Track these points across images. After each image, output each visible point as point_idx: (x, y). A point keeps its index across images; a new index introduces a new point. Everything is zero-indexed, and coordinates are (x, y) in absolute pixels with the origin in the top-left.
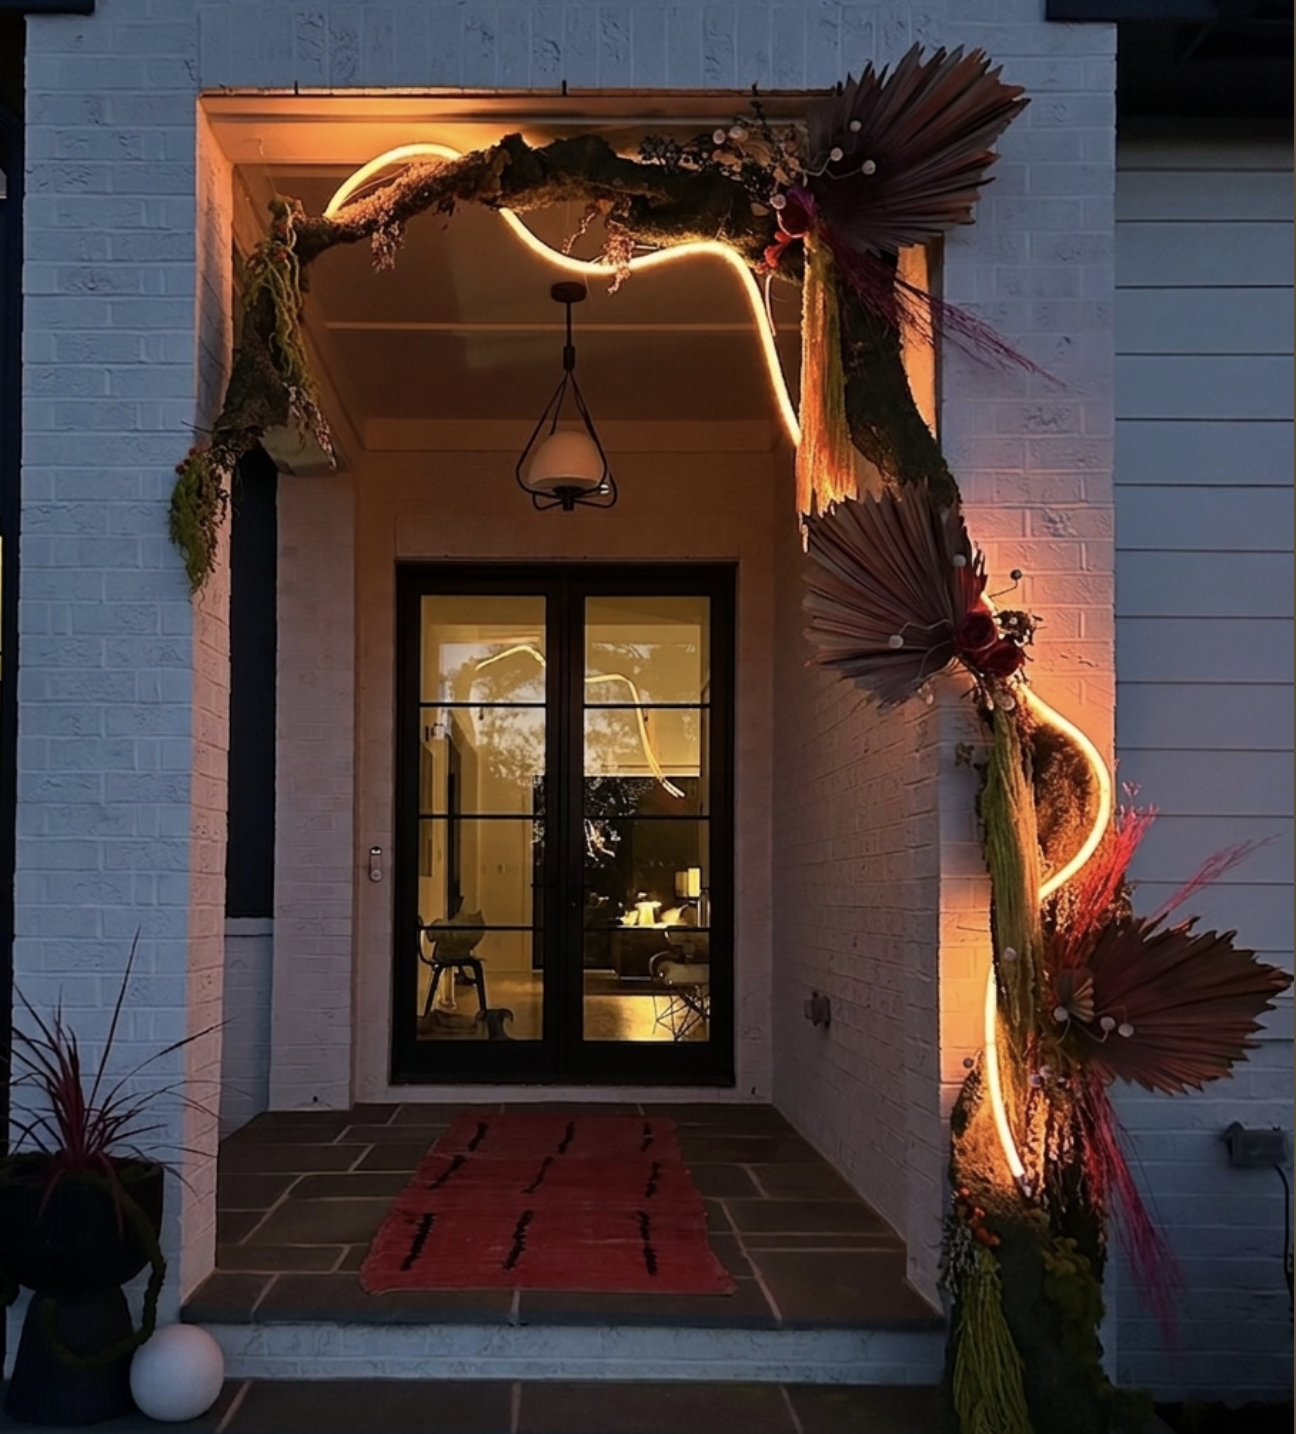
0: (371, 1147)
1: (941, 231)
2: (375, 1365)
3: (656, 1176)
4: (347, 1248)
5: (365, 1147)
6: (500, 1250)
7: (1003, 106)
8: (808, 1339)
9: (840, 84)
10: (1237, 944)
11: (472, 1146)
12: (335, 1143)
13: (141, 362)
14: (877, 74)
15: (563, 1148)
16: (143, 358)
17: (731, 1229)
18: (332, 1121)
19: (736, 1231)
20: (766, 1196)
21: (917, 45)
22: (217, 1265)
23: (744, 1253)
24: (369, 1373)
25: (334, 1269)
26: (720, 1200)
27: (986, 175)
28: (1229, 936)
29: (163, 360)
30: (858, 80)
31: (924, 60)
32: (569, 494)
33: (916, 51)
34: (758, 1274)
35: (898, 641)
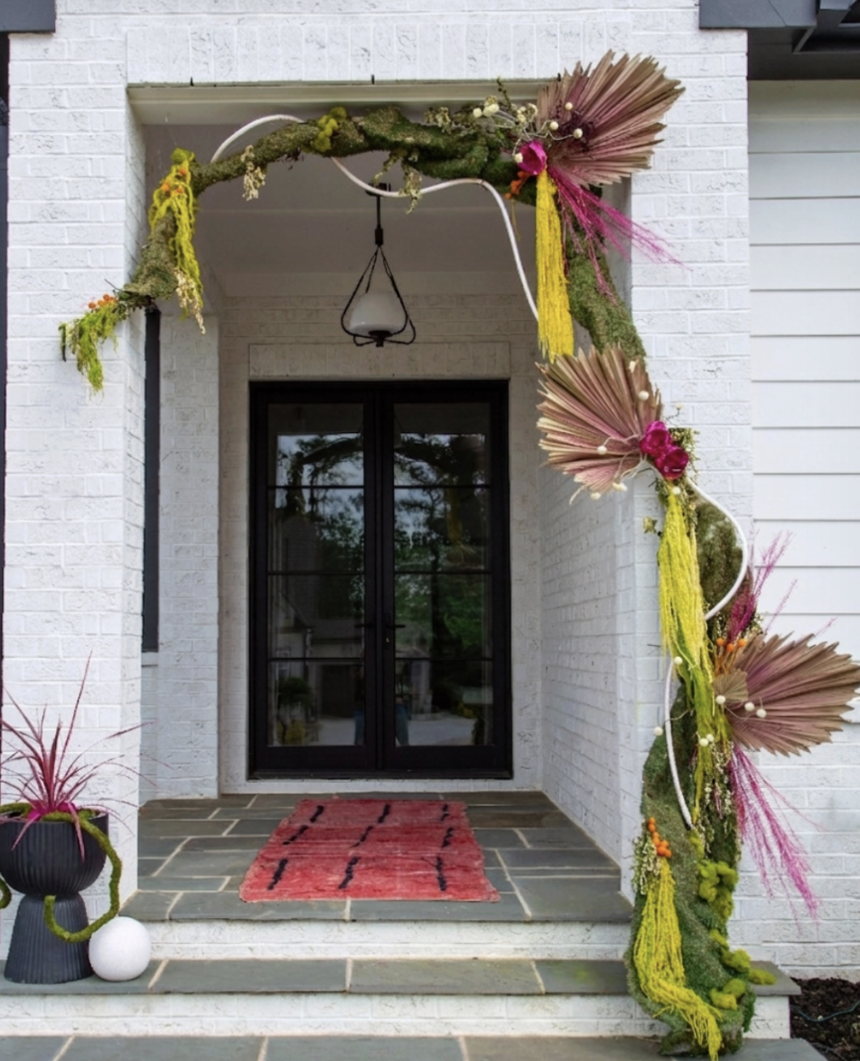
0: (236, 821)
1: (630, 174)
2: (251, 949)
3: (449, 836)
4: (228, 879)
5: (231, 822)
6: (336, 878)
7: (668, 92)
8: (550, 930)
9: (559, 75)
10: (839, 651)
11: (313, 820)
12: (210, 818)
13: (88, 267)
14: (584, 69)
15: (381, 820)
16: (90, 263)
17: (500, 865)
18: (203, 806)
19: (505, 867)
20: (529, 846)
21: (610, 51)
22: (139, 887)
23: (509, 879)
24: (248, 955)
25: (221, 889)
26: (496, 850)
27: (657, 136)
28: (834, 646)
29: (103, 265)
30: (571, 73)
31: (615, 62)
32: (380, 336)
33: (610, 54)
34: (518, 892)
35: (602, 450)
